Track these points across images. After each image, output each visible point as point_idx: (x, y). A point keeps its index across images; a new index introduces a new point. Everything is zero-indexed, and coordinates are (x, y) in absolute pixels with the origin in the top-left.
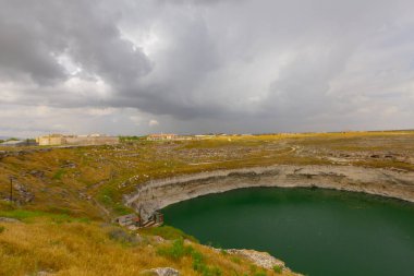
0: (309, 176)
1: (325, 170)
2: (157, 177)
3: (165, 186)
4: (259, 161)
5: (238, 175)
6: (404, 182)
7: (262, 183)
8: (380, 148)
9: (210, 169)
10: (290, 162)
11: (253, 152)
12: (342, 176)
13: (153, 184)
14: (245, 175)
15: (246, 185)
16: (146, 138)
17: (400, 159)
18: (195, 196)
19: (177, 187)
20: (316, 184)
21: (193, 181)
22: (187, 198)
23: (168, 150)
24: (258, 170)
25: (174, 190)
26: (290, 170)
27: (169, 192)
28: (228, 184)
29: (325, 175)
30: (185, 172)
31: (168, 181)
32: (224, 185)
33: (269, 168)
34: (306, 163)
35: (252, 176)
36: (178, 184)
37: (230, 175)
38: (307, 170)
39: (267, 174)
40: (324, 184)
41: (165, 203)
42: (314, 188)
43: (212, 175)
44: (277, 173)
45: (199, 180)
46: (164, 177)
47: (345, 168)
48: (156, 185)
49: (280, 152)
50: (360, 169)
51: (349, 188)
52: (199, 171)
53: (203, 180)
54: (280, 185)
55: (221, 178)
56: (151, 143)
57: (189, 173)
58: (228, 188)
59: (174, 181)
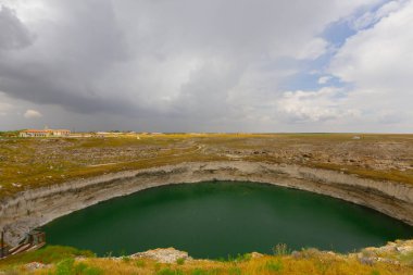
0: (212, 171)
1: (224, 165)
2: (35, 186)
3: (50, 196)
4: (168, 159)
5: (147, 174)
6: (272, 171)
7: (171, 181)
8: (260, 147)
9: (114, 170)
10: (196, 159)
11: (163, 151)
12: (236, 169)
13: (28, 195)
14: (154, 174)
15: (155, 184)
16: (18, 133)
17: (270, 154)
18: (94, 202)
19: (70, 195)
20: (217, 177)
21: (92, 186)
22: (84, 206)
23: (55, 150)
24: (167, 169)
25: (64, 199)
26: (196, 166)
27: (56, 202)
28: (136, 185)
29: (223, 169)
30: (81, 176)
31: (55, 189)
32: (130, 187)
33: (178, 166)
34: (209, 160)
35: (162, 174)
36: (69, 191)
37: (138, 176)
38: (210, 166)
39: (177, 171)
40: (223, 177)
41: (50, 217)
42: (215, 181)
43: (117, 176)
44: (185, 170)
45: (99, 184)
46: (49, 183)
47: (237, 163)
48: (34, 195)
49: (188, 151)
50: (247, 163)
51: (239, 179)
52: (100, 173)
53: (106, 183)
54: (188, 181)
55: (127, 178)
56: (27, 141)
57: (86, 176)
58: (136, 190)
59: (65, 187)
